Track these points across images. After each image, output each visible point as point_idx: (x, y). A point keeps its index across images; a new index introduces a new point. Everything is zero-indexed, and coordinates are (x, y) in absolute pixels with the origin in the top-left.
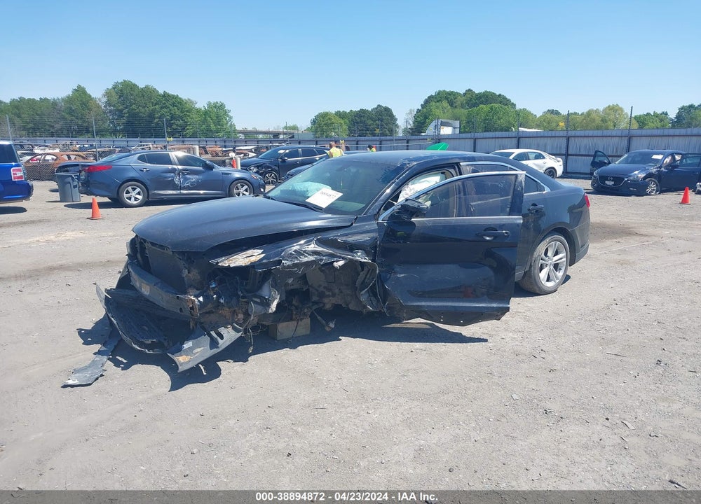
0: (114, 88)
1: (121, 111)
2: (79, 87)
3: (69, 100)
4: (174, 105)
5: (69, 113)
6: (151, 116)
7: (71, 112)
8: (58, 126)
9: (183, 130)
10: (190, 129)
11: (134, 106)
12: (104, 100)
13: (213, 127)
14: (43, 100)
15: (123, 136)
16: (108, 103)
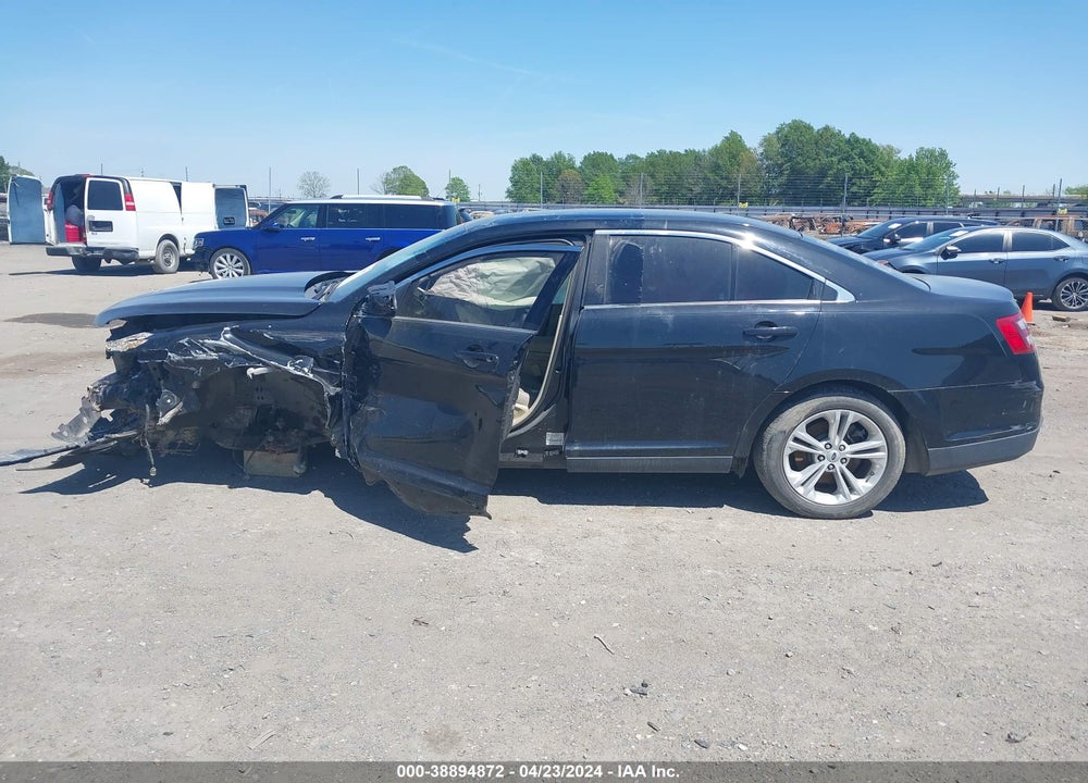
0: (777, 133)
1: (781, 166)
2: (733, 133)
3: (716, 151)
4: (861, 155)
5: (713, 171)
6: (823, 173)
7: (716, 168)
8: (697, 189)
9: (868, 194)
10: (879, 194)
11: (799, 159)
12: (761, 150)
13: (918, 191)
14: (689, 153)
15: (779, 204)
16: (766, 155)
